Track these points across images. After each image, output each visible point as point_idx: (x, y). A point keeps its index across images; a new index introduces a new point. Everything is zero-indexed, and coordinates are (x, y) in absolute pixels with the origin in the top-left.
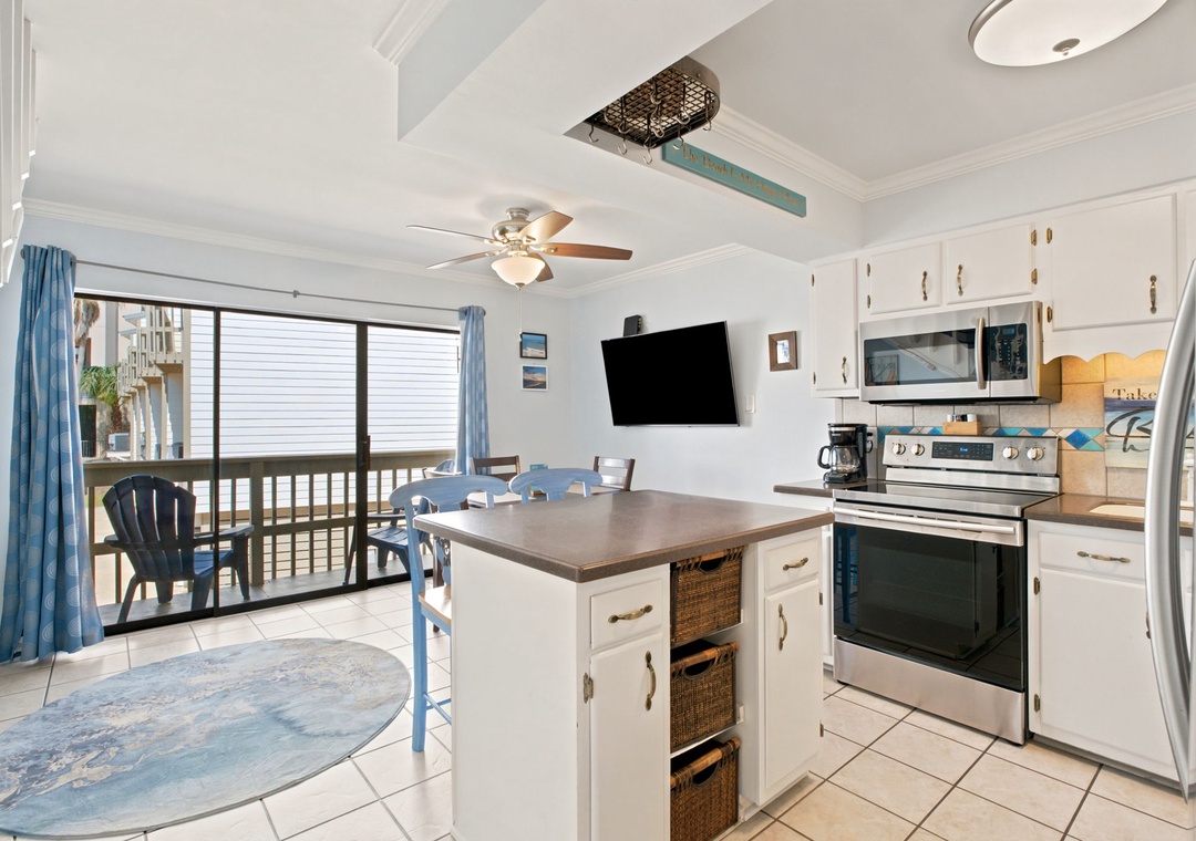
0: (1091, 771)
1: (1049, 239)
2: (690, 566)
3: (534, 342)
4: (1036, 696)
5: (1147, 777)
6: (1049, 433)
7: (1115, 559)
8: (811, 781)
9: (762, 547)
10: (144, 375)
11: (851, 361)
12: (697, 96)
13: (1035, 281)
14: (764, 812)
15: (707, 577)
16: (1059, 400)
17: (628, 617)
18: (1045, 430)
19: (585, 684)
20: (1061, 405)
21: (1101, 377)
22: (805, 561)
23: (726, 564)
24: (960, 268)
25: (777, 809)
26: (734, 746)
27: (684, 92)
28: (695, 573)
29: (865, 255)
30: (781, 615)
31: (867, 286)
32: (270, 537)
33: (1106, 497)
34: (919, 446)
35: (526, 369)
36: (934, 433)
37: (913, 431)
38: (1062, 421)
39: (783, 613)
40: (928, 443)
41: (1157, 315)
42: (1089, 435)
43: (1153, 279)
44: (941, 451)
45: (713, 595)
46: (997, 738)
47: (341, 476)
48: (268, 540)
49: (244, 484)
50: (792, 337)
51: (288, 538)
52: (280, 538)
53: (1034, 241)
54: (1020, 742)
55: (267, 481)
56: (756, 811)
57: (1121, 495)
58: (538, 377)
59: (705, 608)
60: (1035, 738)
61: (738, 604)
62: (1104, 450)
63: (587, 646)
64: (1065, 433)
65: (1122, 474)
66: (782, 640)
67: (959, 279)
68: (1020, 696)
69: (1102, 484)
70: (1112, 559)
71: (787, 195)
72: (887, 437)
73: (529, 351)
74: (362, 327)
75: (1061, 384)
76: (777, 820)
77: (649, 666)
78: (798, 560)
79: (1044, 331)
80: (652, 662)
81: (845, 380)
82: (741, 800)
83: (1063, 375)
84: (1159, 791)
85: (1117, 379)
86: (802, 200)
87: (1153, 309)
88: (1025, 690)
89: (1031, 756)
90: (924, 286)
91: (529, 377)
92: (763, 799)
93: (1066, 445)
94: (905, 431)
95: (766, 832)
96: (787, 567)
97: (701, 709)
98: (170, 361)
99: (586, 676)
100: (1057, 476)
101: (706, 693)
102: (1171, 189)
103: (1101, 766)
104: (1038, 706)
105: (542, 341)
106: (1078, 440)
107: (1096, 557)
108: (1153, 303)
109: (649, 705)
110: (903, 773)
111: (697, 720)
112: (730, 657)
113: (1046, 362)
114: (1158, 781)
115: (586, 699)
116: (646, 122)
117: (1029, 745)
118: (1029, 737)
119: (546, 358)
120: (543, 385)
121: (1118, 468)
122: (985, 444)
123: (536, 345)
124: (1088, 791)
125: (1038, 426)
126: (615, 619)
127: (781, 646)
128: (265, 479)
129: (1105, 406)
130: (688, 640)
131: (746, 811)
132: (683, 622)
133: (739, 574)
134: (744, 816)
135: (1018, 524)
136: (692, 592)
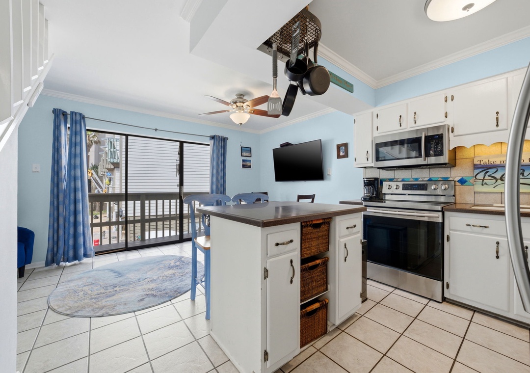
0: (470, 313)
1: (452, 100)
2: (308, 225)
3: (246, 150)
4: (447, 283)
5: (495, 316)
6: (450, 179)
7: (482, 227)
8: (356, 316)
9: (338, 219)
10: (107, 167)
11: (370, 152)
12: (312, 31)
13: (446, 117)
14: (338, 328)
15: (315, 231)
16: (454, 166)
17: (283, 244)
18: (449, 178)
19: (265, 272)
20: (455, 168)
21: (472, 156)
22: (355, 226)
23: (323, 226)
24: (415, 113)
25: (343, 327)
26: (325, 302)
27: (307, 29)
28: (310, 228)
29: (376, 110)
30: (345, 248)
31: (377, 122)
32: (148, 223)
33: (474, 204)
34: (397, 185)
35: (243, 161)
36: (403, 180)
37: (395, 180)
38: (456, 174)
39: (346, 246)
40: (401, 184)
41: (499, 128)
42: (467, 179)
43: (497, 113)
44: (406, 187)
45: (318, 238)
46: (430, 300)
47: (175, 201)
48: (147, 224)
49: (138, 203)
50: (346, 145)
51: (155, 223)
52: (151, 224)
53: (446, 101)
54: (441, 301)
55: (147, 202)
56: (335, 327)
57: (481, 203)
58: (248, 164)
59: (314, 243)
60: (446, 300)
61: (328, 243)
62: (474, 185)
63: (266, 254)
64: (457, 179)
65: (481, 194)
66: (346, 258)
67: (415, 118)
68: (440, 283)
69: (473, 199)
70: (481, 227)
71: (346, 83)
72: (384, 182)
73: (244, 154)
74: (182, 143)
75: (456, 159)
76: (343, 331)
77: (292, 265)
78: (352, 225)
79: (450, 136)
80: (293, 264)
81: (368, 160)
82: (328, 323)
83: (457, 155)
84: (501, 322)
85: (479, 156)
86: (352, 86)
87: (497, 125)
88: (443, 281)
89: (445, 306)
90: (400, 121)
91: (245, 164)
92: (338, 322)
93: (458, 184)
94: (391, 180)
95: (339, 336)
96: (348, 228)
97: (314, 284)
98: (115, 162)
99: (265, 268)
100: (454, 196)
101: (316, 277)
102: (506, 76)
103: (475, 311)
104: (448, 287)
105: (249, 150)
106: (462, 182)
107: (473, 226)
108: (497, 123)
109: (291, 282)
110: (394, 313)
111: (313, 288)
112: (325, 263)
113: (451, 149)
114: (500, 318)
115: (265, 278)
116: (290, 45)
117: (444, 303)
118: (444, 299)
119: (251, 157)
120: (250, 167)
121: (479, 192)
122: (424, 184)
123: (247, 151)
124: (471, 321)
125: (446, 176)
126: (277, 244)
127: (345, 260)
128: (146, 201)
129: (474, 167)
130: (307, 256)
131: (330, 327)
132: (305, 248)
133: (329, 230)
134: (330, 329)
135: (440, 214)
136: (309, 236)
